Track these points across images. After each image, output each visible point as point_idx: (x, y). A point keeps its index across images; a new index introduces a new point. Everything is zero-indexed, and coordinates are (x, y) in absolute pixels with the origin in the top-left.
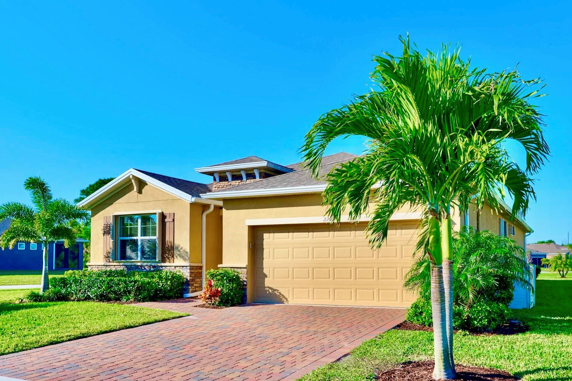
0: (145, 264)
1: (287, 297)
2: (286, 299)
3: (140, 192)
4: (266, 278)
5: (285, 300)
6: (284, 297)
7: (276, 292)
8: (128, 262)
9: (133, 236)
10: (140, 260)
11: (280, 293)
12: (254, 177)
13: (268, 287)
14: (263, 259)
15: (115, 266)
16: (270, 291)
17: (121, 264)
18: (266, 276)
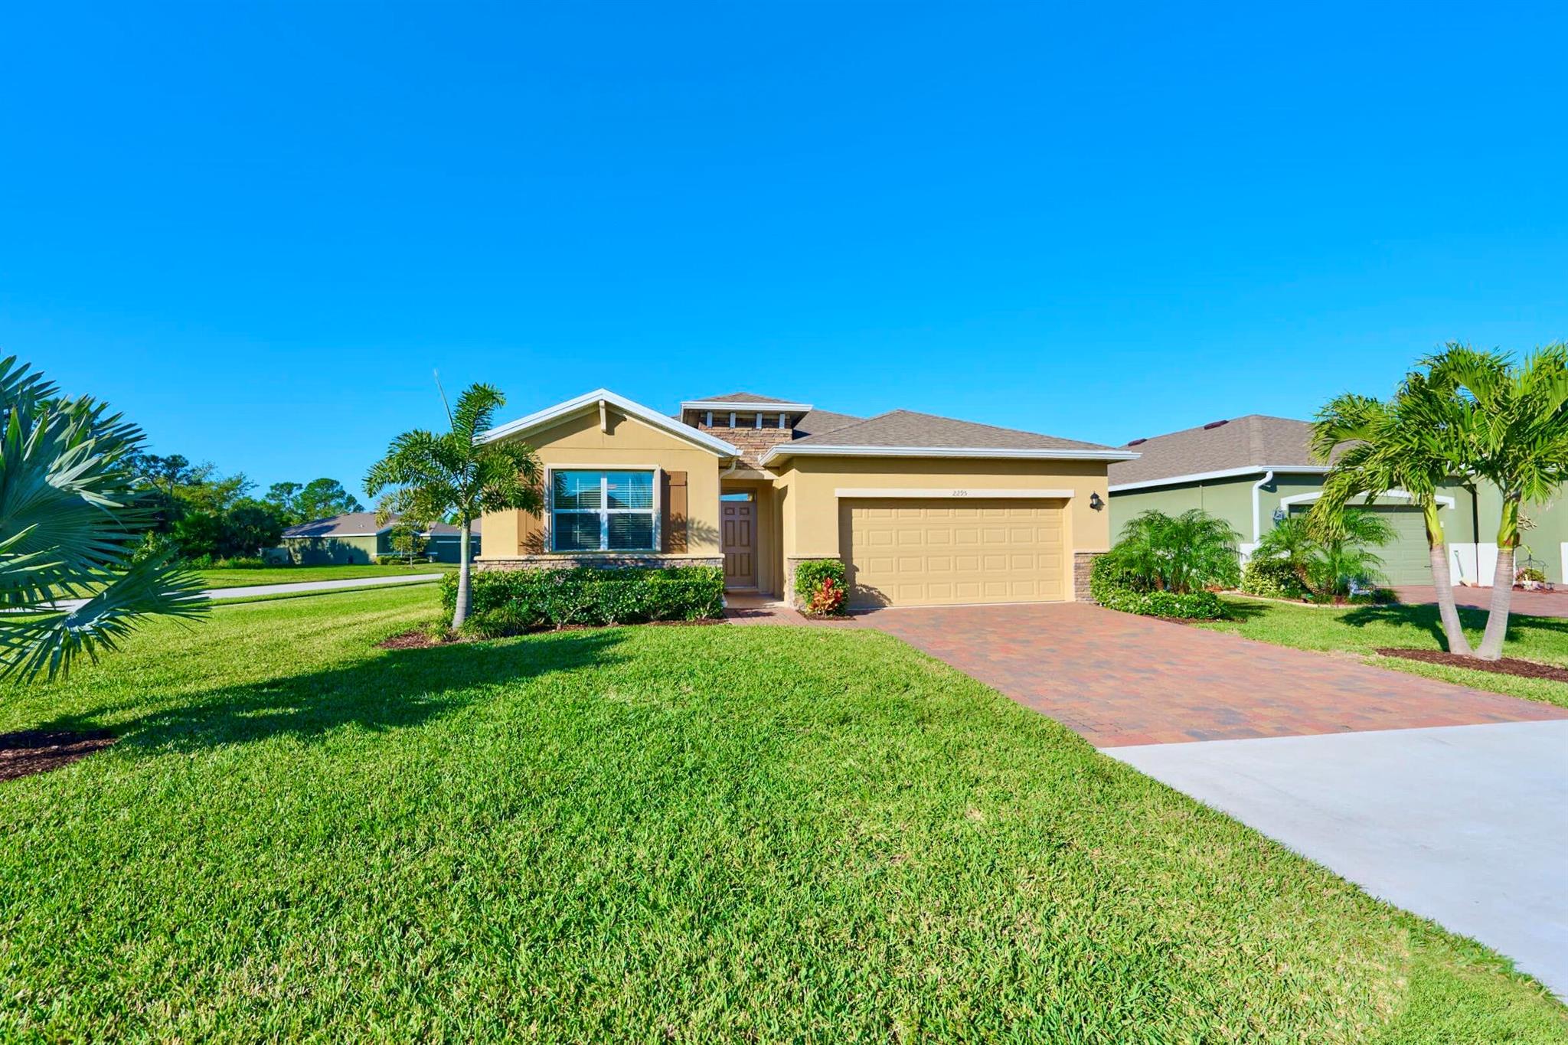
0: (624, 557)
1: (889, 597)
2: (889, 600)
3: (610, 431)
4: (857, 573)
5: (887, 602)
6: (886, 598)
7: (873, 591)
8: (590, 553)
9: (590, 507)
10: (606, 549)
11: (879, 592)
12: (776, 425)
13: (861, 585)
14: (852, 545)
15: (550, 560)
16: (864, 590)
17: (571, 557)
18: (858, 570)
